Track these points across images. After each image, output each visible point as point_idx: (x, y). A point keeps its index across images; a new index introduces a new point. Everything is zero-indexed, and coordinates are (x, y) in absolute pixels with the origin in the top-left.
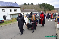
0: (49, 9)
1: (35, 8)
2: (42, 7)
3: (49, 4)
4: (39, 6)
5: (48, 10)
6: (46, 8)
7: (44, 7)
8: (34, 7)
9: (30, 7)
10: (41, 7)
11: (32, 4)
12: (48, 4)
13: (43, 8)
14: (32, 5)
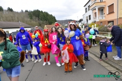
0: (47, 22)
1: (18, 18)
2: (34, 17)
3: (46, 12)
4: (28, 16)
5: (46, 25)
6: (41, 20)
8: (16, 18)
9: (6, 18)
10: (31, 18)
11: (10, 10)
13: (37, 19)
14: (10, 12)
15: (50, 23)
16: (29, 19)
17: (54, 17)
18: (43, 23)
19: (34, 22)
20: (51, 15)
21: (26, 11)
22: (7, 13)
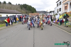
2: (23, 8)
4: (20, 7)
6: (27, 10)
7: (25, 9)
8: (13, 8)
9: (7, 7)
10: (22, 9)
11: (10, 3)
12: (30, 6)
14: (10, 5)
15: (33, 12)
16: (20, 9)
17: (35, 9)
18: (28, 12)
19: (23, 11)
20: (33, 8)
21: (19, 4)
22: (8, 5)
